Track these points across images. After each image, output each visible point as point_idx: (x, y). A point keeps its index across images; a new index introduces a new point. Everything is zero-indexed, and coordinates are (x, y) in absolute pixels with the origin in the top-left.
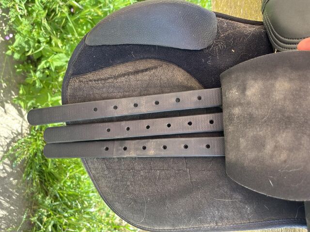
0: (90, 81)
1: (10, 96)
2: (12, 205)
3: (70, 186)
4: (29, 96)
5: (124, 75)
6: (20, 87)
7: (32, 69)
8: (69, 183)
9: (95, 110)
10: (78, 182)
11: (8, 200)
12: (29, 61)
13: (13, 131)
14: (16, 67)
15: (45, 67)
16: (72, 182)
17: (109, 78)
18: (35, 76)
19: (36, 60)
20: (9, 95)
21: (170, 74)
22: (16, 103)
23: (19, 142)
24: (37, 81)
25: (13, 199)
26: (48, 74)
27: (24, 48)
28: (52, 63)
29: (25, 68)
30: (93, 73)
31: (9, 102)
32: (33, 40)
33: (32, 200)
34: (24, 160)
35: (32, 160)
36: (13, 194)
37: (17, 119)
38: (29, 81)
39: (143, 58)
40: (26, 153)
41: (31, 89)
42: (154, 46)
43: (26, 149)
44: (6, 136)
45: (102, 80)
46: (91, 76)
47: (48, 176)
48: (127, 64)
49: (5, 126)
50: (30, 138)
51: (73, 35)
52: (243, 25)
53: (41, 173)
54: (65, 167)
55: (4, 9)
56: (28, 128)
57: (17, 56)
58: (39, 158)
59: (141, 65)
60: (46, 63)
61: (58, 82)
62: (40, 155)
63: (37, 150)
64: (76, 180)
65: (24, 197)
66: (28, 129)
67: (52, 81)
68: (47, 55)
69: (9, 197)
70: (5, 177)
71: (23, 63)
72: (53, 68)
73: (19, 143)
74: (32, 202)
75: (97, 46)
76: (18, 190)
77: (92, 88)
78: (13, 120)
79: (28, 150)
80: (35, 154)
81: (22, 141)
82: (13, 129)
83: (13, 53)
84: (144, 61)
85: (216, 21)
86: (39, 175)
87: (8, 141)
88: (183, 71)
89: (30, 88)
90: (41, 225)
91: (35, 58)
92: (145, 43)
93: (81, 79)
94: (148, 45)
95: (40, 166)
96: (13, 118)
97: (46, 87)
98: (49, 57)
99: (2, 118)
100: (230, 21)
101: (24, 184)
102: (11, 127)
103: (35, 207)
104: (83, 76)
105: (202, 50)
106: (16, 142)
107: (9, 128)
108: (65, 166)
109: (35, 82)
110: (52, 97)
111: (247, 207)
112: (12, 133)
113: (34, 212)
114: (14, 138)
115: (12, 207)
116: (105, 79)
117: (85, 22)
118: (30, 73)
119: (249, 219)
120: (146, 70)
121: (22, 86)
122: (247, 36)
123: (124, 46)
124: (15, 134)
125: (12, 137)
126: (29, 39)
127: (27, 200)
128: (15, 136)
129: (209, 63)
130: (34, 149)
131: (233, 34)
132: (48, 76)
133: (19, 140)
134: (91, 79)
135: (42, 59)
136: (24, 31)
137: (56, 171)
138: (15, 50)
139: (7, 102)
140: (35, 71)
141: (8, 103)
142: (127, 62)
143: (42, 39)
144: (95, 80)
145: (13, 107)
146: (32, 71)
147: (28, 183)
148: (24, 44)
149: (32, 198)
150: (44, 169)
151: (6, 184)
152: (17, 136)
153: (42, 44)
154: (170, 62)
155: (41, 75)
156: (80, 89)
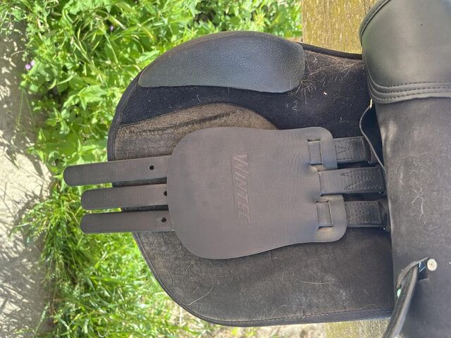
0: (144, 131)
1: (24, 144)
2: (24, 296)
3: (106, 270)
4: (51, 144)
5: (187, 124)
6: (39, 131)
7: (55, 106)
8: (105, 267)
9: (152, 168)
10: (118, 264)
11: (20, 290)
12: (51, 96)
13: (28, 193)
14: (33, 103)
15: (73, 104)
16: (109, 265)
17: (167, 128)
18: (59, 116)
19: (60, 94)
20: (23, 142)
21: (246, 122)
22: (33, 153)
23: (36, 208)
24: (62, 123)
25: (27, 288)
26: (78, 113)
27: (44, 77)
28: (83, 98)
29: (45, 106)
30: (148, 121)
31: (22, 151)
32: (56, 67)
33: (52, 289)
34: (43, 234)
35: (54, 234)
36: (26, 281)
37: (33, 176)
38: (50, 122)
39: (212, 102)
40: (45, 223)
41: (53, 134)
42: (225, 88)
43: (46, 218)
44: (17, 200)
45: (159, 130)
46: (144, 125)
47: (76, 257)
48: (191, 110)
49: (16, 185)
50: (52, 203)
51: (113, 60)
52: (338, 59)
53: (66, 252)
54: (99, 244)
55: (16, 23)
56: (48, 188)
57: (33, 88)
58: (63, 230)
59: (209, 111)
60: (74, 99)
61: (91, 124)
62: (65, 226)
63: (61, 219)
64: (115, 261)
65: (42, 285)
66: (48, 191)
67: (83, 123)
68: (76, 87)
69: (22, 286)
70: (16, 258)
71: (42, 98)
72: (84, 106)
73: (35, 210)
74: (52, 293)
75: (153, 88)
76: (34, 276)
77: (146, 140)
78: (28, 177)
79: (49, 219)
80: (58, 226)
81: (40, 207)
82: (27, 191)
83: (28, 84)
84: (213, 105)
85: (304, 54)
86: (62, 254)
87: (20, 206)
88: (262, 118)
89: (51, 133)
90: (66, 325)
91: (60, 91)
92: (214, 85)
93: (133, 129)
94: (218, 87)
95: (65, 242)
96: (28, 174)
97: (74, 131)
98: (79, 90)
99: (13, 174)
100: (322, 55)
101: (42, 267)
102: (24, 188)
103: (57, 300)
104: (135, 126)
105: (286, 93)
106: (31, 209)
107: (21, 189)
108: (99, 242)
109: (59, 124)
110: (82, 145)
111: (341, 291)
112: (26, 195)
113: (57, 306)
114: (29, 202)
115: (25, 300)
116: (163, 129)
117: (128, 41)
118: (53, 111)
119: (345, 308)
120: (215, 117)
121: (41, 130)
122: (343, 74)
123: (187, 88)
124: (31, 197)
125: (26, 200)
126: (52, 65)
127: (46, 289)
128: (30, 199)
129: (295, 108)
130: (56, 218)
131: (326, 73)
132: (77, 116)
133: (36, 205)
134: (145, 129)
135: (69, 93)
136: (44, 54)
137: (87, 249)
138: (31, 80)
139: (19, 152)
140: (60, 110)
141: (21, 153)
142: (191, 106)
143: (69, 65)
144: (150, 131)
145: (27, 159)
146: (55, 110)
147: (47, 266)
148: (43, 72)
149: (53, 287)
150: (70, 246)
151: (18, 267)
152: (33, 201)
153: (69, 72)
154: (246, 107)
155: (68, 115)
156: (131, 142)
